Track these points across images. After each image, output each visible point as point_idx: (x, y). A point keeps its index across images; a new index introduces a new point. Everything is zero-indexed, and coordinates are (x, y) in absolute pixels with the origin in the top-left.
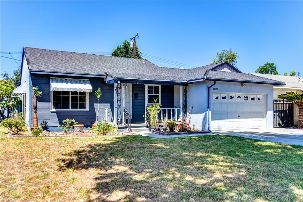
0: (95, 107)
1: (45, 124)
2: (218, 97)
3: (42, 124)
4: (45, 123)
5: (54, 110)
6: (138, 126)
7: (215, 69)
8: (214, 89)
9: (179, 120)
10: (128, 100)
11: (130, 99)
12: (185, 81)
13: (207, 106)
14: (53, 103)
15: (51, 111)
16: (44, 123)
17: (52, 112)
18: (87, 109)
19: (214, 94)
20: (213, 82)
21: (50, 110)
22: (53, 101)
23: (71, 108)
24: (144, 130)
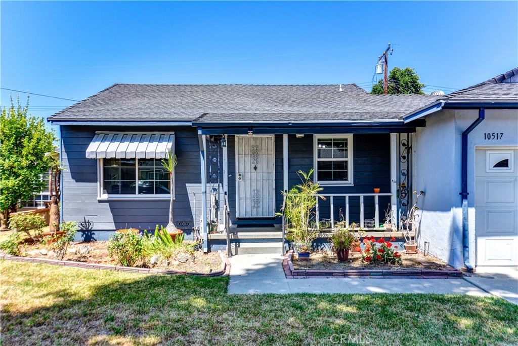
0: (189, 191)
1: (87, 224)
2: (507, 161)
3: (81, 224)
4: (88, 222)
5: (105, 197)
6: (264, 239)
7: (512, 79)
8: (488, 136)
9: (386, 226)
10: (264, 174)
11: (270, 171)
12: (396, 120)
13: (460, 191)
14: (105, 183)
15: (99, 198)
16: (85, 222)
17: (100, 201)
18: (171, 197)
19: (488, 152)
20: (475, 114)
21: (97, 197)
22: (104, 178)
23: (139, 193)
24: (274, 250)
